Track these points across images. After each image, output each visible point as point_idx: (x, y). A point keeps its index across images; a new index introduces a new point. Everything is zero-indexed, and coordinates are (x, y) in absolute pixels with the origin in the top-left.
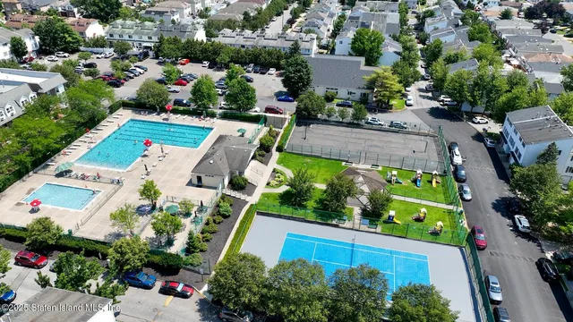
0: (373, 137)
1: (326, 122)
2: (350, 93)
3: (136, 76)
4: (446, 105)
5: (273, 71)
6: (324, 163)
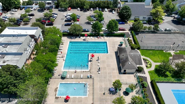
0: (164, 37)
1: (143, 32)
2: (144, 18)
3: (55, 18)
4: (176, 18)
5: (106, 9)
6: (157, 52)
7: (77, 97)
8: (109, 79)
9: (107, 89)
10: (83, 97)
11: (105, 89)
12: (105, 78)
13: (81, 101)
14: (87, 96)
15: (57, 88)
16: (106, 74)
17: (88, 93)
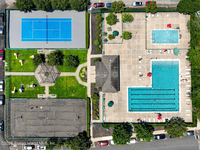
7: (160, 29)
8: (131, 49)
9: (133, 38)
10: (155, 29)
11: (135, 38)
12: (134, 51)
13: (156, 25)
14: (151, 30)
15: (180, 38)
16: (133, 56)
17: (151, 33)
